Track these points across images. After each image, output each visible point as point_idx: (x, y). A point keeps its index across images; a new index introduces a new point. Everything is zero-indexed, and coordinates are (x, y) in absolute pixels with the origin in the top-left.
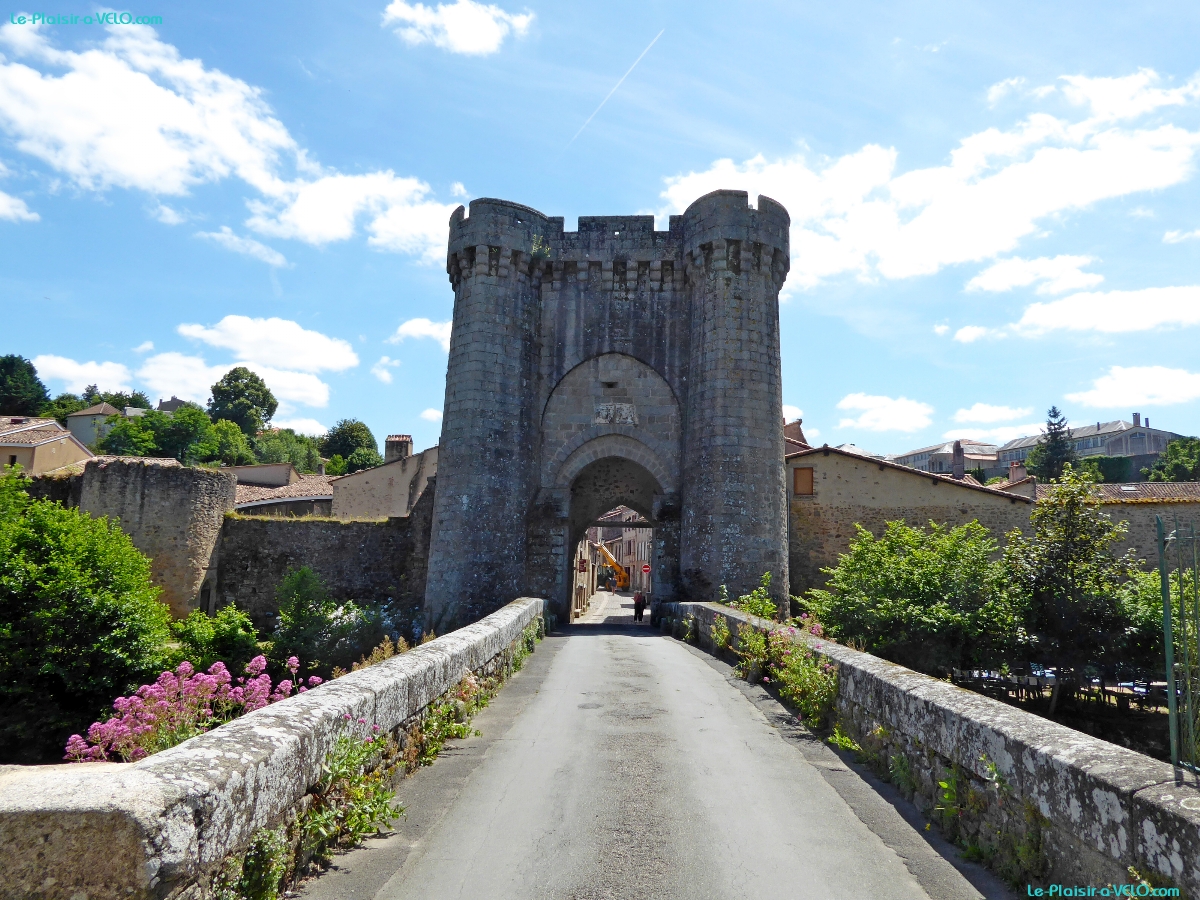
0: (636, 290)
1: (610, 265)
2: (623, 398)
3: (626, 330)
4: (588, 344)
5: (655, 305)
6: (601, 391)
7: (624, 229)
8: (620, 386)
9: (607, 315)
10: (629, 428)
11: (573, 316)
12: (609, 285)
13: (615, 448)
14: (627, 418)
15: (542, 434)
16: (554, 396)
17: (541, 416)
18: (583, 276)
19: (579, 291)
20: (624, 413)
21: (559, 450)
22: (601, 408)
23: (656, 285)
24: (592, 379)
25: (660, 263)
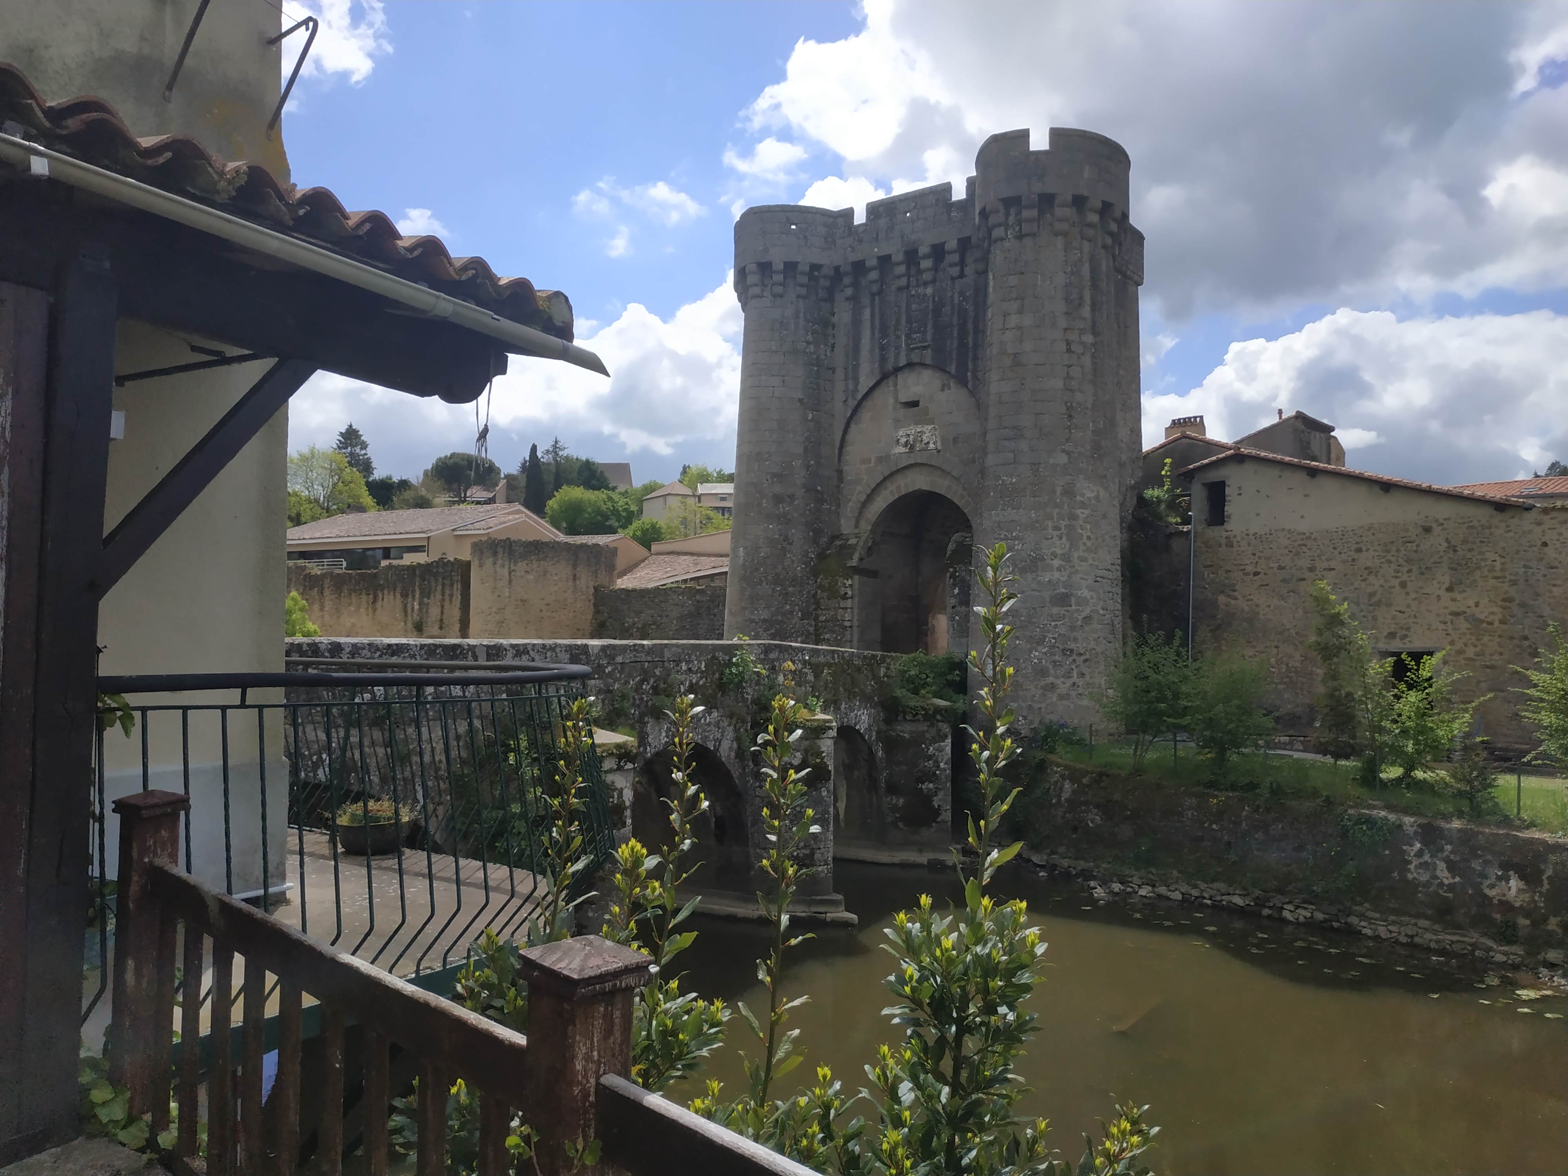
1: (901, 257)
2: (925, 417)
6: (902, 412)
7: (915, 208)
8: (923, 404)
10: (933, 455)
11: (867, 326)
12: (903, 282)
13: (920, 481)
14: (928, 443)
15: (840, 472)
16: (852, 426)
17: (837, 452)
18: (874, 275)
19: (873, 295)
20: (924, 438)
21: (859, 488)
22: (901, 433)
23: (955, 271)
24: (891, 400)
25: (955, 242)
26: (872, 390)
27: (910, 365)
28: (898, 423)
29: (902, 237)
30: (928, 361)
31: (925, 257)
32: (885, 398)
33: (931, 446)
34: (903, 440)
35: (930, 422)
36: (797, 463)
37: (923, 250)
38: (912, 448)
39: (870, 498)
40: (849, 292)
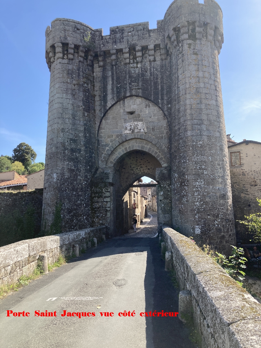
0: (141, 62)
1: (127, 50)
2: (138, 118)
3: (138, 83)
4: (118, 92)
5: (152, 69)
6: (127, 117)
7: (133, 30)
8: (136, 113)
9: (128, 76)
10: (143, 134)
11: (110, 79)
12: (128, 61)
13: (136, 146)
14: (141, 129)
15: (98, 140)
16: (103, 121)
17: (97, 132)
18: (114, 57)
19: (112, 66)
20: (139, 127)
21: (107, 148)
22: (127, 125)
23: (152, 58)
24: (122, 111)
25: (153, 46)
26: (113, 106)
27: (131, 96)
28: (125, 121)
29: (128, 42)
30: (140, 95)
31: (139, 51)
32: (119, 110)
33: (142, 130)
34: (129, 128)
35: (142, 120)
36: (81, 135)
37: (138, 48)
38: (133, 132)
39: (112, 152)
40: (101, 63)
